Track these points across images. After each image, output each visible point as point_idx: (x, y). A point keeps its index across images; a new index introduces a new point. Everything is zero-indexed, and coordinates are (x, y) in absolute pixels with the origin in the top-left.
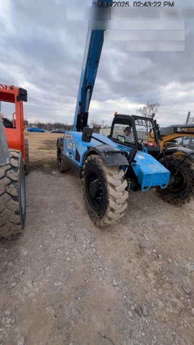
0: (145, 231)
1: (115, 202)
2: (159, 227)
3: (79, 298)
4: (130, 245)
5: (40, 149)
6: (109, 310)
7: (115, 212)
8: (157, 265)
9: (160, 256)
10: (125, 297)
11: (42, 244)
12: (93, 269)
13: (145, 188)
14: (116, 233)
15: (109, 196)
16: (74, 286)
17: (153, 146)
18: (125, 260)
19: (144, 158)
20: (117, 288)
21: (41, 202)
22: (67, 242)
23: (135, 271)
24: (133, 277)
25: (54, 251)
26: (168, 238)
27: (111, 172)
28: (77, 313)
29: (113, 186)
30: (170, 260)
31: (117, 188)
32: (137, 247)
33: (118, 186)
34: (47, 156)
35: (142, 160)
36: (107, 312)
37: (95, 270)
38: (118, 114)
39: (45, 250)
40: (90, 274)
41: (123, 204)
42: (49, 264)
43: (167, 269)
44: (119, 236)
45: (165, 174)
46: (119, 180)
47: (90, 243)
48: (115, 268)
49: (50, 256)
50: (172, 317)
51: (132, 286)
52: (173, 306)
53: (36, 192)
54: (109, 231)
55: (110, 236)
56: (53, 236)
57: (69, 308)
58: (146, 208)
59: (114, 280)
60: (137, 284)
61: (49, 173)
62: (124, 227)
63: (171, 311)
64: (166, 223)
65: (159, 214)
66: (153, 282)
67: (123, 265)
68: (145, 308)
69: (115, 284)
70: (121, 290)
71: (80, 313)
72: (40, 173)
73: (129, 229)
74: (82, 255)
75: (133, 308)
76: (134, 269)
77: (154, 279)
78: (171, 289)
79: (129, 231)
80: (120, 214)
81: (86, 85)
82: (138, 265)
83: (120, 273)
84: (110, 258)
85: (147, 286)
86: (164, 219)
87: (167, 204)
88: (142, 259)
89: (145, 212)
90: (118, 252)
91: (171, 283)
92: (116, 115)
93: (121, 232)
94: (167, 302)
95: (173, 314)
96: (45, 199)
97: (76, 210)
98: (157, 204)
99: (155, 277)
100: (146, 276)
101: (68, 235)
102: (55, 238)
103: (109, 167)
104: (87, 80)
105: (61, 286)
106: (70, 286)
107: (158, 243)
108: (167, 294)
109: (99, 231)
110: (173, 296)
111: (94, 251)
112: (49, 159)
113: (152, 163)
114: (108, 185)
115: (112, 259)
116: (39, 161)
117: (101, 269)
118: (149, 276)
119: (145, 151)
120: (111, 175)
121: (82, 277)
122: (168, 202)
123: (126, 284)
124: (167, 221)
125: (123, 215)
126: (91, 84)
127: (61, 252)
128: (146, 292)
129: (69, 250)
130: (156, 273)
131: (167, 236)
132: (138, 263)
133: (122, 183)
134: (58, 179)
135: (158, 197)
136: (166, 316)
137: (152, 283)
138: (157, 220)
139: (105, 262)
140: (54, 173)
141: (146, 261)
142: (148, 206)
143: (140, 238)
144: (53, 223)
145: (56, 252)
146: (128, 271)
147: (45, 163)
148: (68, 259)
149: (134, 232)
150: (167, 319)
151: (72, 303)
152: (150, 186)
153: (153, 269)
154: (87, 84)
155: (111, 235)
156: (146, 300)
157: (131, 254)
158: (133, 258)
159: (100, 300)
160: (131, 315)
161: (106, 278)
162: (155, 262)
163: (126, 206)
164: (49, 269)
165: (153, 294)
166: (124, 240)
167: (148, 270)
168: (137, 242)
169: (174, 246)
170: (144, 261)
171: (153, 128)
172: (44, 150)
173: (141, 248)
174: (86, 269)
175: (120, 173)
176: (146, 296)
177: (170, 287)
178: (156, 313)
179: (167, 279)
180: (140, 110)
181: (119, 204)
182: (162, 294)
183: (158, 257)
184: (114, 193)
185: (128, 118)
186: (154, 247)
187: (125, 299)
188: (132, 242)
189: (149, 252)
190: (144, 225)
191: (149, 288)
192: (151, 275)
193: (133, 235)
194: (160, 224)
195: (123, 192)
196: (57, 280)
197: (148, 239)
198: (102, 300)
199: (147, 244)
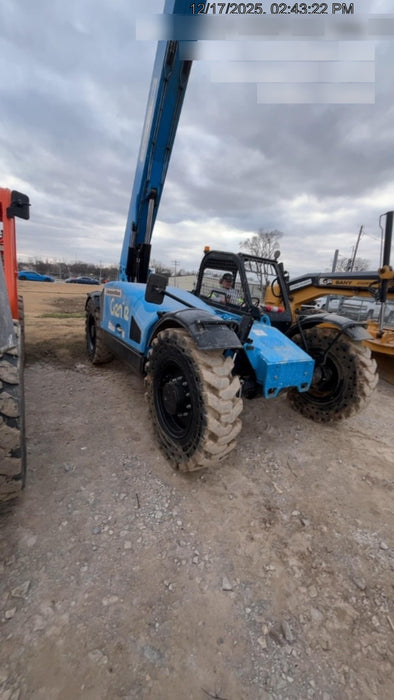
0: (275, 476)
1: (218, 420)
2: (299, 467)
3: (157, 625)
4: (249, 504)
5: (46, 316)
6: (221, 641)
7: (219, 440)
8: (303, 541)
9: (306, 522)
10: (249, 610)
11: (67, 519)
12: (180, 560)
13: (270, 391)
14: (220, 483)
15: (207, 409)
16: (145, 600)
17: (279, 311)
18: (242, 536)
19: (265, 334)
20: (232, 595)
21: (58, 429)
22: (121, 510)
23: (264, 557)
24: (261, 570)
25: (96, 531)
26: (317, 486)
27: (209, 361)
28: (155, 656)
29: (214, 390)
30: (325, 529)
31: (221, 394)
32: (263, 507)
33: (223, 389)
34: (64, 332)
35: (262, 339)
36: (216, 645)
37: (184, 562)
38: (211, 249)
39: (75, 530)
40: (175, 571)
41: (234, 424)
42: (86, 560)
43: (322, 546)
44: (226, 488)
45: (306, 363)
46: (224, 376)
47: (170, 509)
48: (223, 555)
49: (87, 542)
50: (339, 639)
51: (259, 587)
52: (338, 617)
53: (44, 409)
54: (204, 481)
55: (208, 491)
56: (91, 501)
57: (139, 649)
58: (271, 431)
59: (225, 579)
60: (268, 582)
61: (71, 367)
62: (234, 471)
63: (337, 626)
64: (311, 458)
65: (296, 442)
66: (298, 574)
67: (239, 547)
68: (288, 627)
69: (228, 587)
70: (239, 598)
71: (161, 656)
72: (50, 368)
73: (243, 474)
74: (156, 534)
75: (266, 630)
76: (261, 554)
77: (300, 568)
78: (333, 584)
79: (244, 478)
80: (228, 444)
81: (146, 191)
82: (268, 544)
83: (234, 564)
84: (213, 534)
85: (288, 584)
86: (307, 452)
87: (309, 421)
88: (273, 530)
89: (270, 439)
90: (227, 521)
91: (331, 573)
92: (207, 252)
93: (229, 481)
94: (327, 610)
95: (339, 631)
96: (65, 421)
97: (135, 443)
98: (291, 423)
99: (301, 564)
100: (285, 564)
101: (123, 495)
102: (94, 505)
103: (205, 353)
104: (148, 182)
105: (115, 604)
106: (135, 602)
107: (301, 498)
108: (326, 595)
109: (185, 481)
110: (336, 597)
111: (179, 523)
112: (68, 337)
113: (281, 343)
114: (205, 388)
115: (215, 537)
116: (45, 342)
117: (196, 559)
118: (291, 563)
119: (265, 321)
120: (209, 367)
121: (159, 580)
122: (312, 417)
123: (247, 583)
124: (312, 455)
125: (233, 446)
126: (156, 189)
127: (111, 532)
128: (288, 595)
129: (127, 527)
130: (302, 556)
131: (316, 483)
132: (267, 540)
133: (231, 383)
134: (89, 378)
135: (292, 407)
136: (329, 637)
137: (297, 576)
138: (294, 453)
139: (204, 545)
140: (80, 366)
141: (282, 535)
142: (276, 427)
143: (266, 490)
144: (87, 471)
145: (99, 533)
146: (250, 559)
147: (60, 346)
148: (128, 545)
149: (254, 480)
150: (330, 644)
151: (142, 638)
152: (279, 388)
153: (296, 549)
154: (149, 190)
155: (211, 489)
156: (290, 612)
157: (252, 524)
158: (256, 531)
159: (200, 623)
160: (263, 644)
161: (209, 577)
162: (298, 536)
163: (239, 427)
164: (88, 572)
165: (301, 598)
166: (236, 497)
167: (288, 553)
168: (261, 499)
169: (330, 501)
170: (278, 536)
171: (278, 279)
172: (55, 320)
173: (269, 509)
174: (167, 563)
175: (226, 364)
176: (288, 603)
177: (329, 581)
178: (310, 635)
179: (324, 565)
180: (246, 243)
181: (226, 424)
182: (318, 596)
183: (303, 524)
184: (216, 404)
185: (231, 258)
186: (293, 506)
187: (249, 615)
188: (252, 500)
189: (285, 517)
190: (271, 464)
191: (293, 586)
192: (293, 562)
193: (251, 484)
194: (300, 460)
195: (233, 401)
196: (106, 593)
197: (281, 492)
198: (204, 624)
199: (281, 501)
